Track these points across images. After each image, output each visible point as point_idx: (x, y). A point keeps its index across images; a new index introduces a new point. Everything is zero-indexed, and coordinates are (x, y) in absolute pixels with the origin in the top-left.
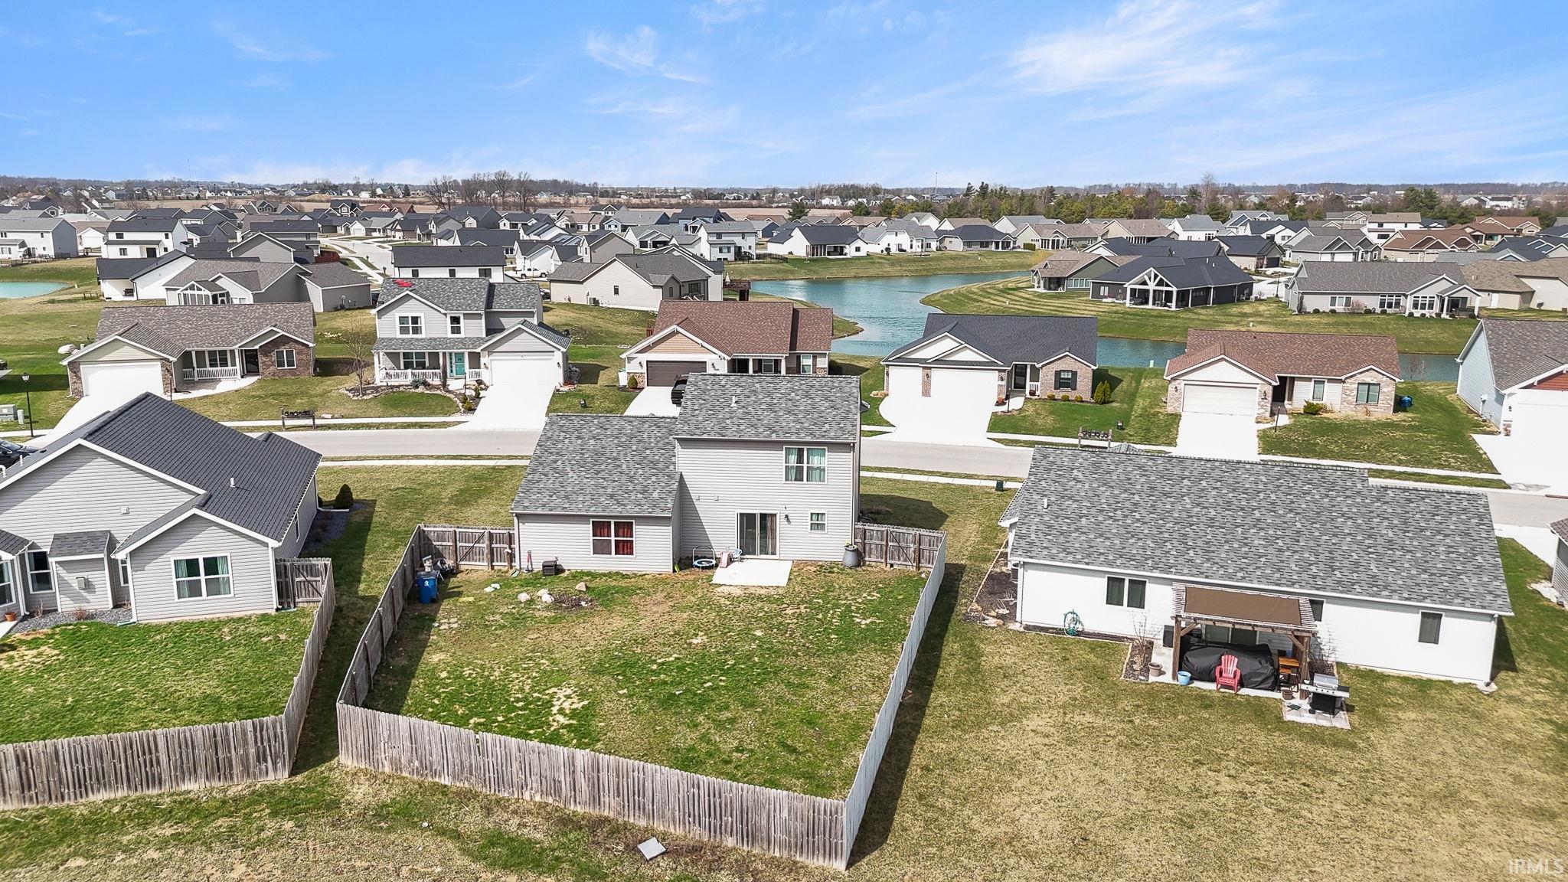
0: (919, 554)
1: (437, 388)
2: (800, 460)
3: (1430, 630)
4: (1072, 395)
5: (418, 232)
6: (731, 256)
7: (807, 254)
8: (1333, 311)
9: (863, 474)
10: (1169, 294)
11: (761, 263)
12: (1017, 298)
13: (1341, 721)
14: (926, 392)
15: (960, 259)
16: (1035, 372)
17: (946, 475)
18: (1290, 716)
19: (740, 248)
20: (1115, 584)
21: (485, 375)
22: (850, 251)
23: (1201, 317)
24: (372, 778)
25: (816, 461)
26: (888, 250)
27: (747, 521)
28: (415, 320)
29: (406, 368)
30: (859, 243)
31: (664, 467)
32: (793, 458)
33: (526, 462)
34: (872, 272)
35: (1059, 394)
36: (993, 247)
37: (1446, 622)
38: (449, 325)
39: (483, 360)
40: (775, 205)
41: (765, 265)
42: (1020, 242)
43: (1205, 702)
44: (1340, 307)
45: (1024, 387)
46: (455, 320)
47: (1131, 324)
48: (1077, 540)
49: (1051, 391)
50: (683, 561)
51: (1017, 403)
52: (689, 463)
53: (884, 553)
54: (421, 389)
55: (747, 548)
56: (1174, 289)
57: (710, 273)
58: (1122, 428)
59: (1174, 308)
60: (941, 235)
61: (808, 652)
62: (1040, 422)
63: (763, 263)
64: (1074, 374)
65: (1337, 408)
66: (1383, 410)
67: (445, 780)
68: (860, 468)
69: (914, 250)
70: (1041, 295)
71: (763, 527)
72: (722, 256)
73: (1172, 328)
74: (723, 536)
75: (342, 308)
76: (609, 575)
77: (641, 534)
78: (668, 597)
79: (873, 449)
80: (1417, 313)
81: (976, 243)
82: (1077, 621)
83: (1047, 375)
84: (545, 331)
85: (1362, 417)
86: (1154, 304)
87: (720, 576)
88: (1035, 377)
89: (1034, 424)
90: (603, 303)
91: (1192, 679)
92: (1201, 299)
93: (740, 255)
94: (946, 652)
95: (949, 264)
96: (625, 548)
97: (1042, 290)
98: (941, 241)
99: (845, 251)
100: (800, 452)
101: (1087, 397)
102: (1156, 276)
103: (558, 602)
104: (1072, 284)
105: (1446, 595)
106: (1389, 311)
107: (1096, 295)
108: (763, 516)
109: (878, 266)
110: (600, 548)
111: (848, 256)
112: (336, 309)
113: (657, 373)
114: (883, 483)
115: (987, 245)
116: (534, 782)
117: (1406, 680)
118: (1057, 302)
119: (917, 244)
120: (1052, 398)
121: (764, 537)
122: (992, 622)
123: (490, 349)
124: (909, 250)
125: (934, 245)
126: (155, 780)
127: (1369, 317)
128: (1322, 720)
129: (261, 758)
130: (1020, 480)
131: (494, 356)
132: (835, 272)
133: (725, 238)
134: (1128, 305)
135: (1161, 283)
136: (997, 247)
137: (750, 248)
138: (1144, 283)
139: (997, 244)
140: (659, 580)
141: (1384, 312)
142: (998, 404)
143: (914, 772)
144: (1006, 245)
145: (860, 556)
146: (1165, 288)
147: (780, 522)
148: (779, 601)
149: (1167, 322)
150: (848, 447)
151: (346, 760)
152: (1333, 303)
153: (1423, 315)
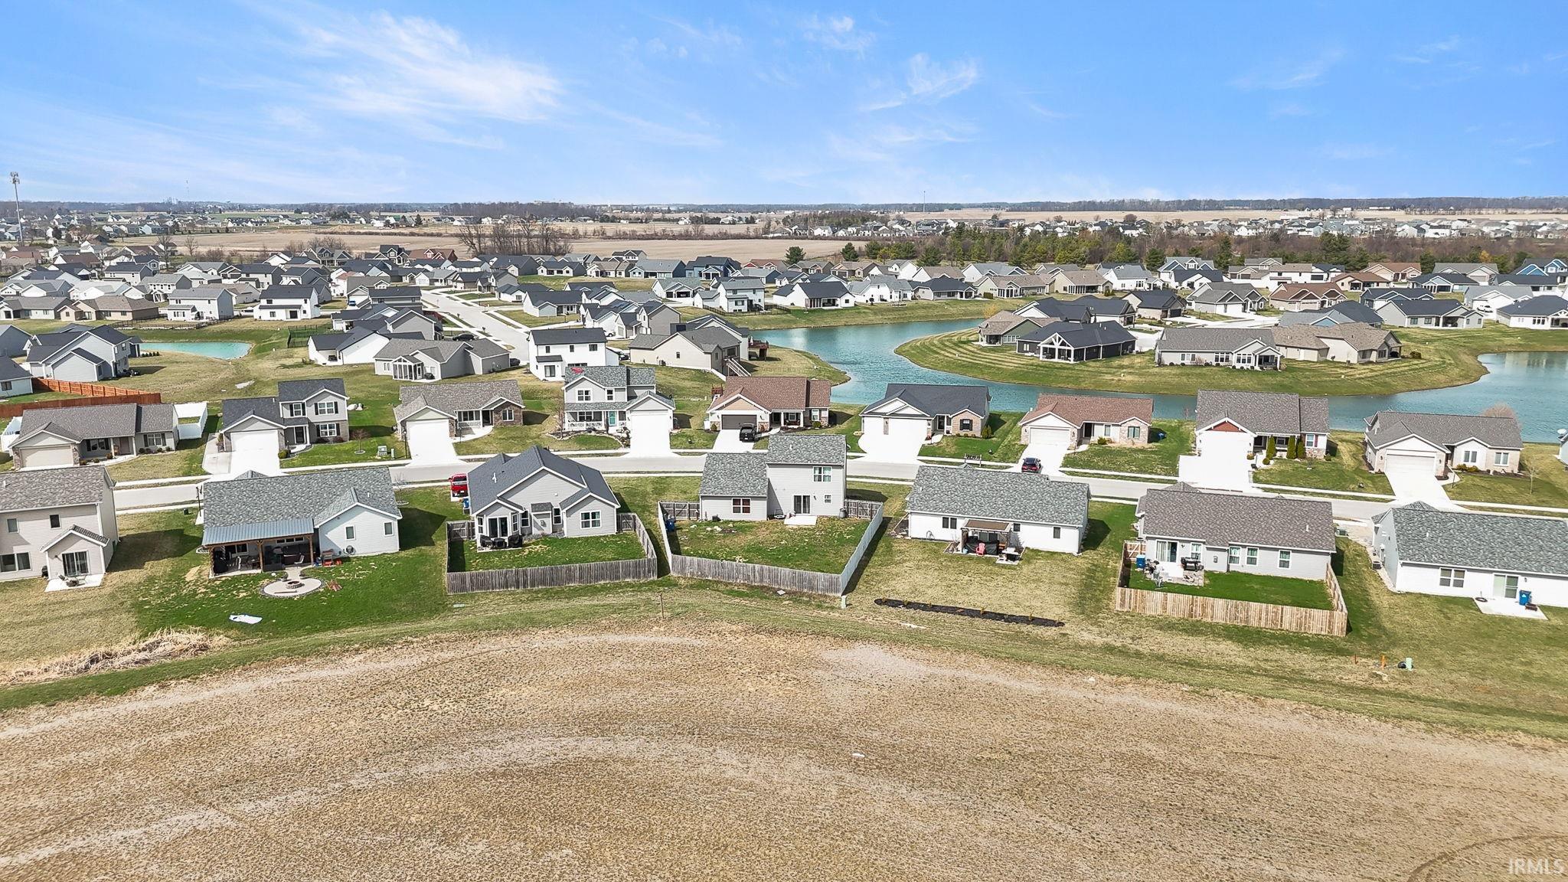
0: (871, 511)
1: (602, 432)
2: (820, 473)
3: (1057, 533)
4: (970, 433)
5: (479, 284)
6: (744, 308)
7: (806, 305)
8: (1183, 364)
9: (848, 479)
10: (1069, 351)
11: (769, 314)
12: (965, 351)
13: (1016, 563)
14: (886, 432)
15: (930, 308)
16: (949, 420)
17: (891, 479)
18: (998, 562)
19: (751, 301)
20: (945, 520)
21: (628, 424)
22: (841, 303)
23: (1090, 369)
24: (685, 579)
25: (827, 473)
26: (872, 300)
27: (797, 499)
28: (587, 392)
29: (581, 420)
30: (848, 296)
31: (762, 476)
32: (817, 472)
33: (701, 475)
34: (859, 320)
35: (962, 433)
36: (958, 296)
37: (1062, 530)
38: (606, 395)
39: (627, 416)
40: (771, 235)
41: (771, 316)
42: (981, 291)
43: (971, 558)
44: (1187, 362)
45: (943, 428)
46: (610, 392)
47: (1040, 374)
48: (932, 503)
49: (958, 431)
50: (771, 516)
51: (937, 438)
52: (772, 474)
53: (857, 512)
54: (593, 433)
55: (797, 511)
56: (1072, 349)
57: (740, 338)
58: (991, 453)
59: (1072, 362)
60: (915, 286)
61: (826, 546)
62: (947, 450)
63: (771, 314)
64: (971, 421)
65: (1118, 441)
66: (1142, 441)
67: (710, 578)
68: (846, 476)
69: (893, 300)
70: (983, 349)
71: (804, 501)
72: (738, 308)
73: (1068, 377)
74: (787, 505)
75: (494, 371)
76: (740, 521)
77: (753, 504)
78: (767, 529)
79: (855, 467)
80: (1238, 366)
81: (944, 293)
82: (931, 535)
83: (956, 421)
84: (661, 397)
85: (1129, 445)
86: (1059, 358)
87: (786, 521)
88: (949, 424)
89: (944, 451)
90: (669, 364)
91: (968, 552)
92: (1093, 354)
93: (753, 308)
94: (879, 546)
95: (921, 312)
96: (747, 510)
97: (984, 344)
98: (916, 291)
99: (837, 303)
100: (820, 469)
101: (978, 434)
102: (1060, 339)
103: (723, 531)
104: (1006, 340)
105: (1062, 520)
106: (1221, 364)
107: (1021, 350)
108: (804, 497)
109: (863, 315)
110: (736, 510)
111: (839, 307)
112: (490, 372)
113: (728, 422)
114: (857, 484)
115: (953, 294)
116: (741, 576)
117: (1048, 552)
118: (993, 355)
119: (895, 295)
120: (958, 435)
121: (804, 507)
122: (899, 537)
123: (631, 410)
124: (889, 300)
125: (910, 295)
126: (618, 578)
127: (1205, 369)
128: (1010, 562)
129: (649, 571)
130: (913, 481)
131: (633, 413)
132: (829, 321)
133: (739, 294)
134: (1041, 359)
135: (1063, 344)
136: (962, 297)
137: (760, 301)
138: (1052, 344)
139: (961, 294)
140: (761, 523)
141: (1218, 365)
142: (927, 439)
143: (864, 576)
144: (969, 295)
145: (846, 514)
146: (1067, 348)
147: (811, 498)
148: (813, 530)
149: (1065, 373)
150: (841, 467)
151: (672, 573)
152: (1183, 359)
153: (1242, 368)
